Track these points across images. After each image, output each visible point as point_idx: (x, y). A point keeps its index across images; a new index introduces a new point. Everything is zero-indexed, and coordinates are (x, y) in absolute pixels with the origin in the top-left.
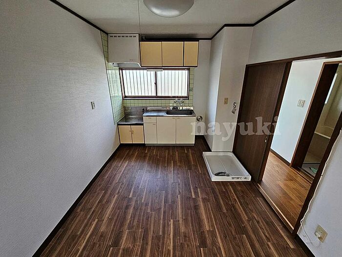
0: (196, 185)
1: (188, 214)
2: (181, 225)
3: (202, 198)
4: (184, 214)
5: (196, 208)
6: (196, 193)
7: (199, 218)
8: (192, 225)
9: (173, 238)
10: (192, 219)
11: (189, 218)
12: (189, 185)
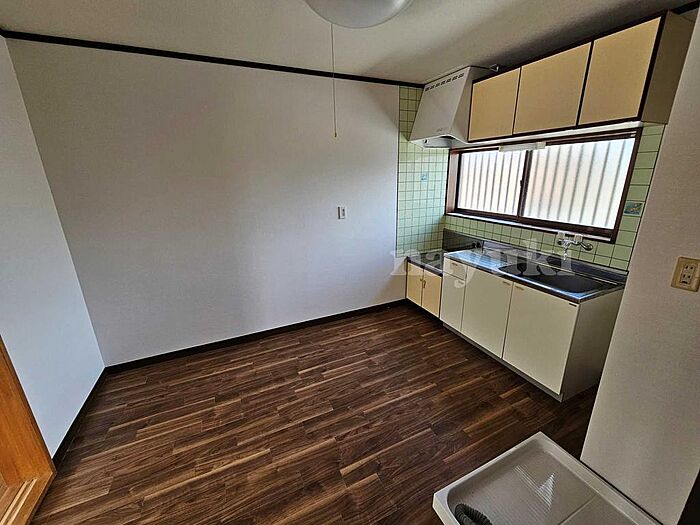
0: (388, 463)
1: (291, 475)
2: (261, 470)
3: (347, 495)
4: (288, 466)
5: (314, 488)
6: (359, 473)
7: (285, 503)
8: (265, 494)
9: (234, 467)
10: (278, 488)
11: (280, 482)
12: (375, 450)
